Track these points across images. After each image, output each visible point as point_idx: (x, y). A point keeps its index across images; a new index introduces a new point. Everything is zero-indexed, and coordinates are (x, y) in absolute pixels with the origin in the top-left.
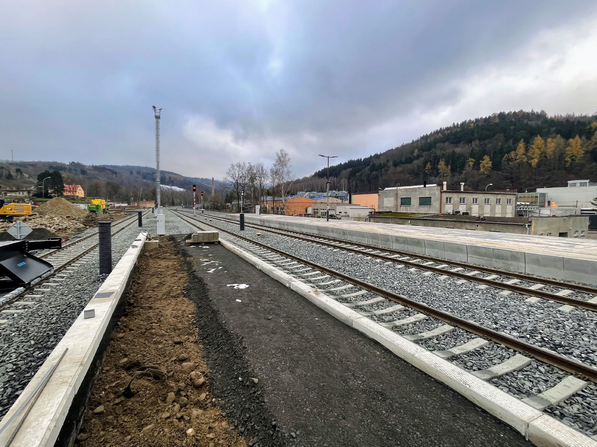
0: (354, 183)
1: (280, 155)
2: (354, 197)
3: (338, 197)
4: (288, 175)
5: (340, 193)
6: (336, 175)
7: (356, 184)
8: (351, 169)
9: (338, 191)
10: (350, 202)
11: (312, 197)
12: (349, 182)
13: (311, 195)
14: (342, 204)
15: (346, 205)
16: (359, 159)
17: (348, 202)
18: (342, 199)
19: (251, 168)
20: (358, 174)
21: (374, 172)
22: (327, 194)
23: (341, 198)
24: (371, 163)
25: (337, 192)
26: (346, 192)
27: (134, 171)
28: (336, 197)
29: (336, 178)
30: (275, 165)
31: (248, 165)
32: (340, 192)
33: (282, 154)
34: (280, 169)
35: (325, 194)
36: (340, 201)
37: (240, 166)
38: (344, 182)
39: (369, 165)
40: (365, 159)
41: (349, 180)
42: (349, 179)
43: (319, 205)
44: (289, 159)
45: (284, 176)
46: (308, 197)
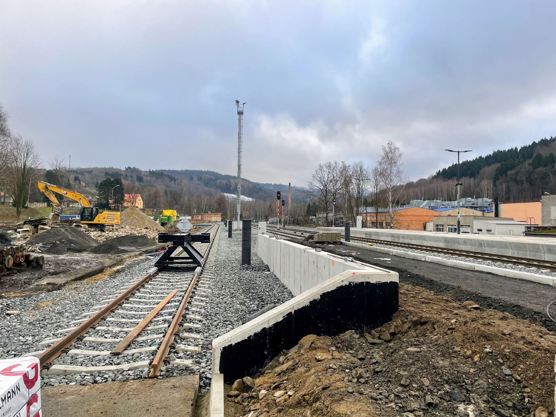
0: (504, 186)
1: (387, 149)
2: (503, 207)
3: (477, 207)
4: (399, 176)
5: (480, 202)
6: (473, 175)
7: (508, 188)
8: (499, 165)
9: (477, 198)
10: (497, 215)
11: (433, 208)
12: (495, 185)
13: (432, 204)
14: (483, 217)
15: (490, 218)
16: (512, 149)
17: (493, 214)
18: (484, 211)
19: (345, 168)
20: (509, 172)
21: (541, 169)
22: (459, 203)
23: (482, 209)
24: (535, 155)
25: (474, 200)
26: (490, 200)
27: (194, 177)
28: (472, 208)
29: (472, 179)
30: (380, 164)
31: (341, 164)
32: (480, 200)
33: (390, 148)
34: (387, 169)
35: (455, 203)
36: (480, 213)
37: (330, 166)
38: (486, 184)
39: (529, 158)
40: (524, 149)
41: (495, 182)
42: (495, 179)
43: (445, 219)
44: (400, 155)
45: (393, 178)
46: (428, 207)
